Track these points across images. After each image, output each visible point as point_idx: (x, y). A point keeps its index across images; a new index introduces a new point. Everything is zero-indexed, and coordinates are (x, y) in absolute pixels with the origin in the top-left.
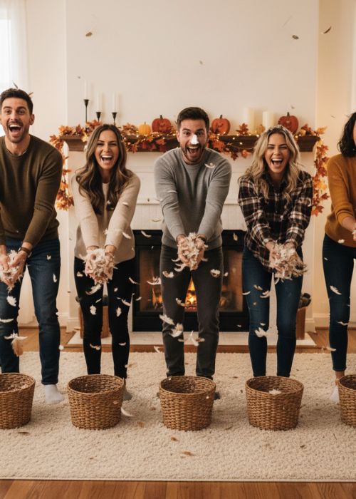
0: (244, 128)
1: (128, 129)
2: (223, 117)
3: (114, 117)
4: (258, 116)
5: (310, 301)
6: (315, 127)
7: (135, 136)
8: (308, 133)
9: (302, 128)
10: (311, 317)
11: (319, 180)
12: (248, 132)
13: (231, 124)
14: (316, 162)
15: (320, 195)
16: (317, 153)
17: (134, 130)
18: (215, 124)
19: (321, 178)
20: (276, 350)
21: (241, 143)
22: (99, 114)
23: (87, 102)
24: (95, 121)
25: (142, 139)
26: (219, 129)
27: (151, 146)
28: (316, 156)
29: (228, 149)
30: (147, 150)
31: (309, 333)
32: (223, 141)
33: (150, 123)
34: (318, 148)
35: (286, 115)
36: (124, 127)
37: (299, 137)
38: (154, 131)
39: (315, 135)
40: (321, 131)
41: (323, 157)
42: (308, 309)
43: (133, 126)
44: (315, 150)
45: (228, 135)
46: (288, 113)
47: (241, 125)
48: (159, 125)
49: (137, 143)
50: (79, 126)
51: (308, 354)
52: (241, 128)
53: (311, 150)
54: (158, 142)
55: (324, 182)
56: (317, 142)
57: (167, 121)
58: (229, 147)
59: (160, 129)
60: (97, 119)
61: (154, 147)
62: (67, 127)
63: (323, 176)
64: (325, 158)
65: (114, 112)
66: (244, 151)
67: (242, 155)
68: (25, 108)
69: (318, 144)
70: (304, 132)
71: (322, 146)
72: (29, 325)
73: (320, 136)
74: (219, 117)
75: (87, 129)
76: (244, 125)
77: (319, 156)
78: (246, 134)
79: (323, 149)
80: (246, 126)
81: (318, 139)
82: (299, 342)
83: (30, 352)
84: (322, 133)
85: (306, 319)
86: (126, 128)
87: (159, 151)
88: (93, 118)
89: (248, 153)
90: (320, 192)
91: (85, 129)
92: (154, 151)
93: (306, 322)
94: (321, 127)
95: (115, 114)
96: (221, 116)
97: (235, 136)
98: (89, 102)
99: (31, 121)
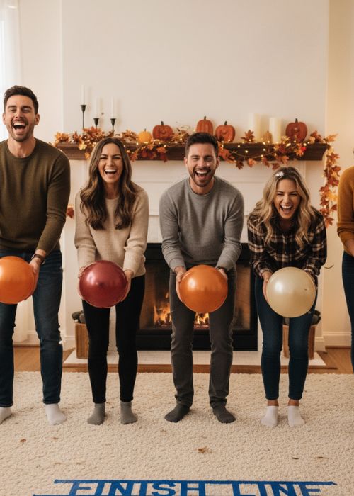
0: (250, 135)
1: (127, 136)
2: (228, 124)
3: (113, 124)
4: (264, 122)
5: (320, 318)
6: (324, 134)
7: (135, 144)
8: (317, 140)
9: (312, 135)
10: (320, 335)
11: (329, 190)
12: (254, 139)
13: (236, 130)
14: (326, 171)
15: (330, 206)
16: (327, 162)
17: (133, 137)
18: (219, 131)
19: (331, 188)
20: (287, 370)
21: (247, 152)
22: (97, 121)
23: (84, 107)
24: (93, 128)
25: (143, 146)
26: (224, 136)
27: (152, 155)
28: (325, 164)
29: (233, 158)
30: (147, 159)
31: (319, 353)
32: (228, 149)
33: (151, 130)
34: (327, 156)
35: (294, 121)
36: (124, 133)
37: (307, 145)
38: (155, 138)
39: (324, 142)
40: (331, 138)
41: (333, 166)
42: (317, 327)
43: (133, 133)
44: (325, 159)
45: (233, 142)
46: (296, 120)
47: (247, 132)
48: (160, 132)
49: (137, 151)
50: (76, 133)
51: (317, 375)
52: (246, 135)
53: (320, 158)
54: (159, 150)
55: (335, 192)
56: (327, 150)
57: (169, 128)
58: (234, 155)
59: (161, 136)
60: (94, 126)
61: (155, 155)
62: (63, 134)
63: (333, 185)
64: (336, 167)
65: (113, 118)
66: (250, 160)
67: (248, 164)
68: (30, 107)
69: (327, 152)
70: (313, 139)
71: (332, 154)
72: (24, 344)
73: (330, 144)
74: (223, 124)
75: (84, 136)
76: (249, 131)
77: (329, 165)
78: (252, 141)
79: (333, 157)
80: (252, 133)
81: (328, 147)
82: (311, 363)
83: (24, 372)
84: (332, 140)
85: (316, 338)
86: (126, 135)
87: (160, 160)
88: (90, 124)
89: (255, 162)
90: (330, 203)
91: (82, 136)
92: (155, 159)
93: (316, 341)
94: (332, 134)
95: (113, 121)
96: (226, 123)
97: (241, 144)
98: (86, 108)
99: (37, 121)
